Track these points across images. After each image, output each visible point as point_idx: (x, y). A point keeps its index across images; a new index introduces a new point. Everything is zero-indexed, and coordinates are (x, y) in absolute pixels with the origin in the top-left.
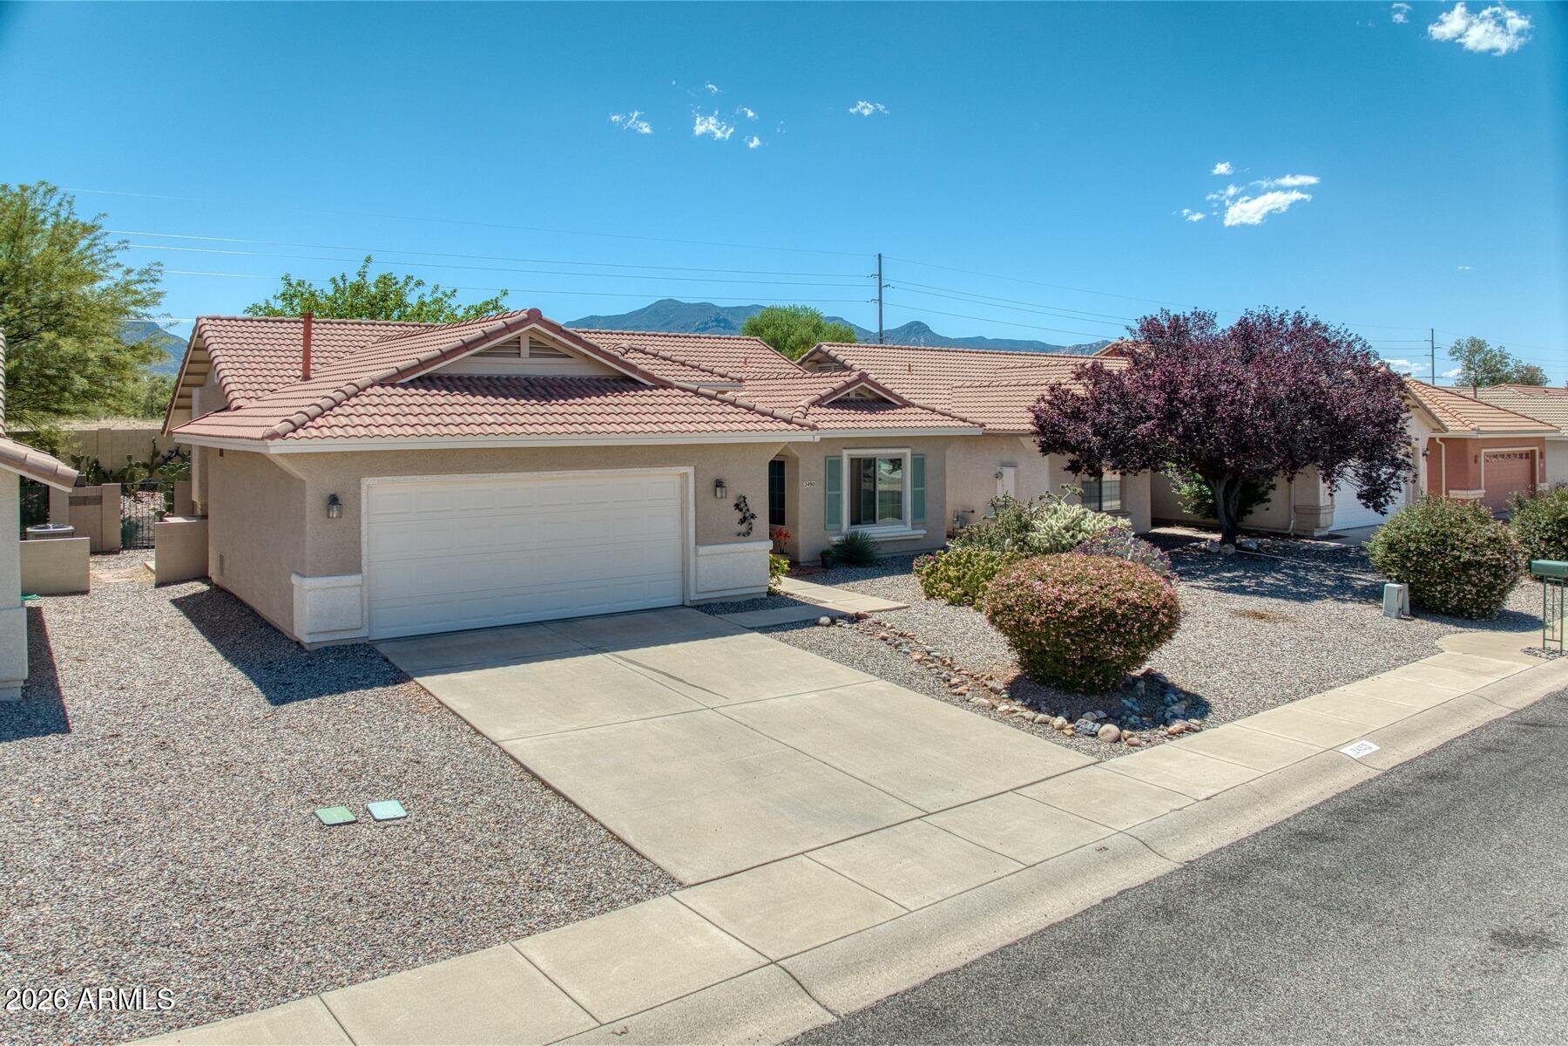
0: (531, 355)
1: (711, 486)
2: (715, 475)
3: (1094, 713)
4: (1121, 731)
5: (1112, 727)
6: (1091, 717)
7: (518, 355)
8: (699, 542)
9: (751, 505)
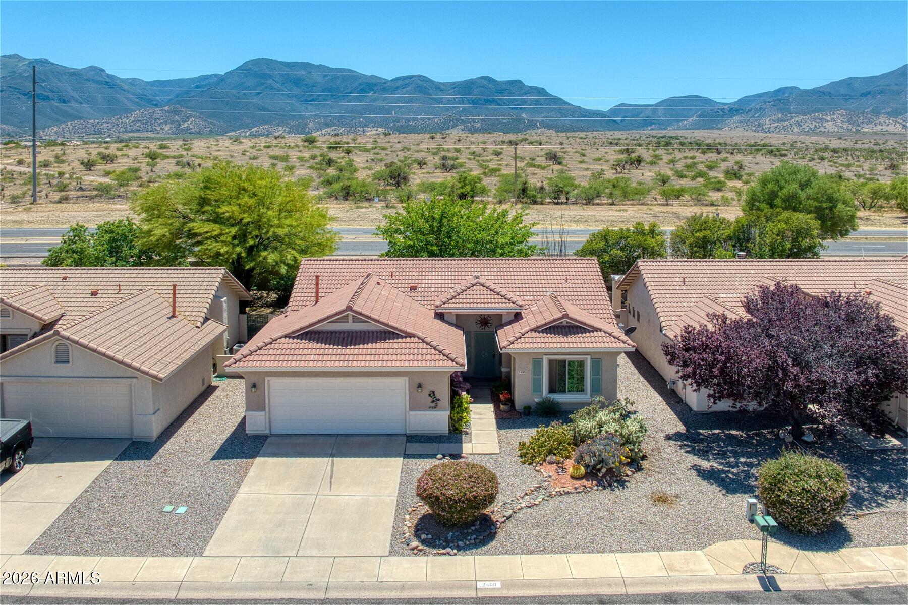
0: (353, 322)
1: (416, 386)
2: (418, 382)
3: (427, 535)
4: (417, 546)
5: (415, 543)
6: (423, 536)
7: (348, 322)
8: (411, 409)
9: (438, 395)
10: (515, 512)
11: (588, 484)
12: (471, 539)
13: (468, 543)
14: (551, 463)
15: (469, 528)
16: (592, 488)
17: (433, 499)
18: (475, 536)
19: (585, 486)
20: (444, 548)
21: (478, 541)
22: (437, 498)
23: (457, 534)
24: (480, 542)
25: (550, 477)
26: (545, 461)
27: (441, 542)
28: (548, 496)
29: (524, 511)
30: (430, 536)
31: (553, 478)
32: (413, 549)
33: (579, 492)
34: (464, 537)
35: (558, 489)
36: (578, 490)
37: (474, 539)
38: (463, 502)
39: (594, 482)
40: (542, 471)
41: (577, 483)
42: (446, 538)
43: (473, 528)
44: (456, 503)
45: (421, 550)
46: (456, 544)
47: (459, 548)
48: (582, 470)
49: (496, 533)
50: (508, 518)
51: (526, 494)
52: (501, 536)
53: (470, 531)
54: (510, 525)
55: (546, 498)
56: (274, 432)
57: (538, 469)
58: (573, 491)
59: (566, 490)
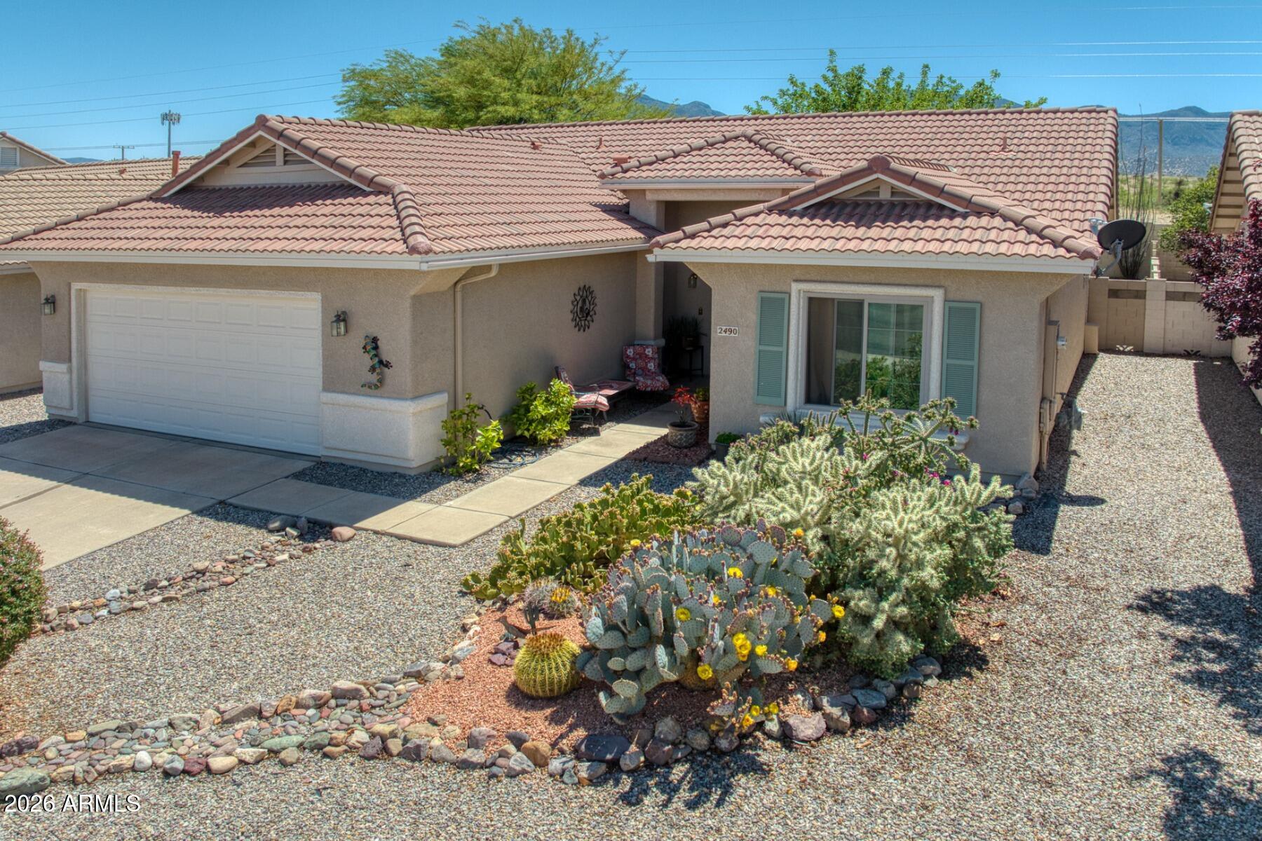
1: (334, 317)
2: (339, 305)
7: (273, 163)
11: (545, 737)
19: (520, 741)
28: (313, 748)
39: (574, 735)
40: (474, 630)
56: (96, 417)
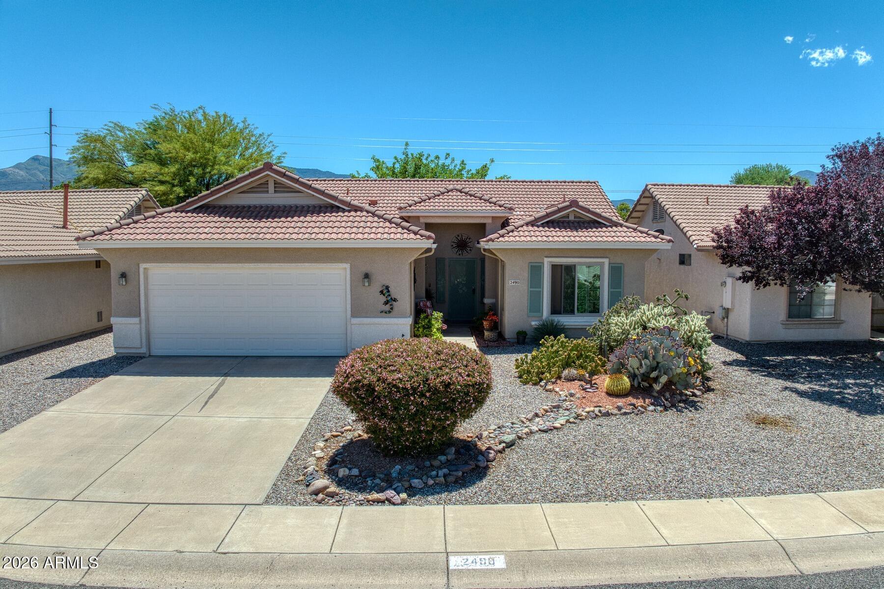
0: (276, 190)
1: (361, 276)
2: (364, 269)
3: (350, 469)
4: (326, 487)
5: (321, 482)
6: (343, 472)
7: (267, 192)
8: (354, 314)
9: (394, 293)
10: (520, 438)
11: (639, 402)
12: (437, 476)
13: (431, 482)
14: (570, 379)
15: (436, 458)
16: (645, 408)
17: (362, 392)
18: (445, 471)
19: (634, 405)
20: (381, 490)
21: (451, 479)
22: (370, 388)
23: (409, 467)
24: (456, 482)
25: (572, 395)
26: (559, 378)
27: (377, 481)
28: (576, 418)
29: (537, 436)
30: (355, 472)
31: (578, 395)
32: (316, 493)
33: (625, 414)
34: (423, 471)
35: (588, 409)
36: (623, 411)
37: (445, 476)
38: (422, 395)
39: (647, 400)
40: (557, 389)
41: (620, 402)
42: (389, 475)
43: (443, 458)
44: (408, 395)
45: (332, 495)
46: (407, 484)
47: (412, 492)
48: (626, 381)
49: (487, 468)
50: (510, 445)
51: (537, 415)
52: (497, 471)
53: (436, 463)
54: (512, 456)
55: (572, 420)
56: (155, 352)
57: (550, 387)
58: (615, 411)
59: (603, 410)
